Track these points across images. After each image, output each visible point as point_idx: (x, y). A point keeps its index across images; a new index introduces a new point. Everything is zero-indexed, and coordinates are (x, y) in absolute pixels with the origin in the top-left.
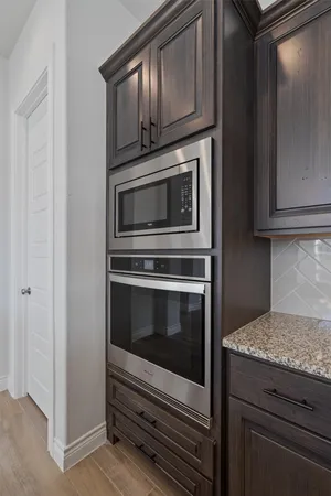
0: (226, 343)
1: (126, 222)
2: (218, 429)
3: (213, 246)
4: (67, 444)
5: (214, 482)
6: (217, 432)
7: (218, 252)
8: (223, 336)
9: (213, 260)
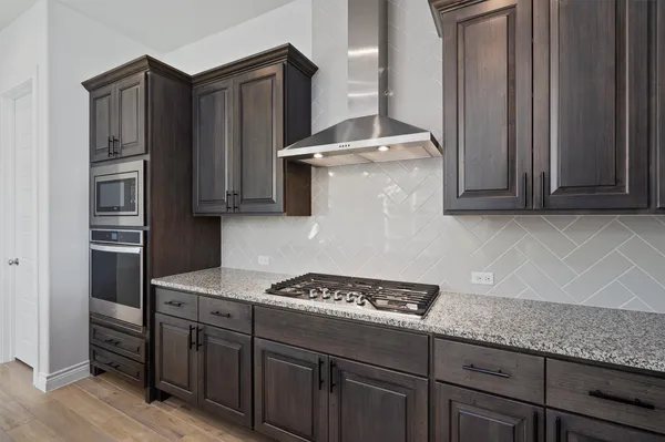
0: (154, 282)
1: (102, 205)
2: (148, 332)
3: (145, 225)
4: (50, 372)
5: (146, 364)
6: (148, 335)
7: (148, 228)
8: (153, 277)
9: (145, 232)
